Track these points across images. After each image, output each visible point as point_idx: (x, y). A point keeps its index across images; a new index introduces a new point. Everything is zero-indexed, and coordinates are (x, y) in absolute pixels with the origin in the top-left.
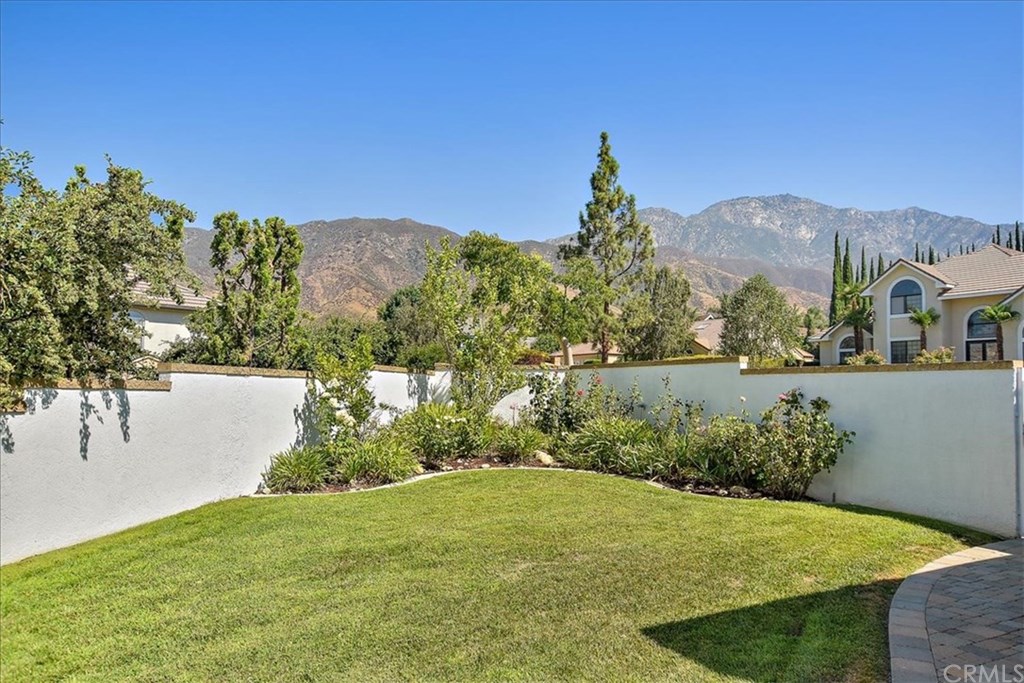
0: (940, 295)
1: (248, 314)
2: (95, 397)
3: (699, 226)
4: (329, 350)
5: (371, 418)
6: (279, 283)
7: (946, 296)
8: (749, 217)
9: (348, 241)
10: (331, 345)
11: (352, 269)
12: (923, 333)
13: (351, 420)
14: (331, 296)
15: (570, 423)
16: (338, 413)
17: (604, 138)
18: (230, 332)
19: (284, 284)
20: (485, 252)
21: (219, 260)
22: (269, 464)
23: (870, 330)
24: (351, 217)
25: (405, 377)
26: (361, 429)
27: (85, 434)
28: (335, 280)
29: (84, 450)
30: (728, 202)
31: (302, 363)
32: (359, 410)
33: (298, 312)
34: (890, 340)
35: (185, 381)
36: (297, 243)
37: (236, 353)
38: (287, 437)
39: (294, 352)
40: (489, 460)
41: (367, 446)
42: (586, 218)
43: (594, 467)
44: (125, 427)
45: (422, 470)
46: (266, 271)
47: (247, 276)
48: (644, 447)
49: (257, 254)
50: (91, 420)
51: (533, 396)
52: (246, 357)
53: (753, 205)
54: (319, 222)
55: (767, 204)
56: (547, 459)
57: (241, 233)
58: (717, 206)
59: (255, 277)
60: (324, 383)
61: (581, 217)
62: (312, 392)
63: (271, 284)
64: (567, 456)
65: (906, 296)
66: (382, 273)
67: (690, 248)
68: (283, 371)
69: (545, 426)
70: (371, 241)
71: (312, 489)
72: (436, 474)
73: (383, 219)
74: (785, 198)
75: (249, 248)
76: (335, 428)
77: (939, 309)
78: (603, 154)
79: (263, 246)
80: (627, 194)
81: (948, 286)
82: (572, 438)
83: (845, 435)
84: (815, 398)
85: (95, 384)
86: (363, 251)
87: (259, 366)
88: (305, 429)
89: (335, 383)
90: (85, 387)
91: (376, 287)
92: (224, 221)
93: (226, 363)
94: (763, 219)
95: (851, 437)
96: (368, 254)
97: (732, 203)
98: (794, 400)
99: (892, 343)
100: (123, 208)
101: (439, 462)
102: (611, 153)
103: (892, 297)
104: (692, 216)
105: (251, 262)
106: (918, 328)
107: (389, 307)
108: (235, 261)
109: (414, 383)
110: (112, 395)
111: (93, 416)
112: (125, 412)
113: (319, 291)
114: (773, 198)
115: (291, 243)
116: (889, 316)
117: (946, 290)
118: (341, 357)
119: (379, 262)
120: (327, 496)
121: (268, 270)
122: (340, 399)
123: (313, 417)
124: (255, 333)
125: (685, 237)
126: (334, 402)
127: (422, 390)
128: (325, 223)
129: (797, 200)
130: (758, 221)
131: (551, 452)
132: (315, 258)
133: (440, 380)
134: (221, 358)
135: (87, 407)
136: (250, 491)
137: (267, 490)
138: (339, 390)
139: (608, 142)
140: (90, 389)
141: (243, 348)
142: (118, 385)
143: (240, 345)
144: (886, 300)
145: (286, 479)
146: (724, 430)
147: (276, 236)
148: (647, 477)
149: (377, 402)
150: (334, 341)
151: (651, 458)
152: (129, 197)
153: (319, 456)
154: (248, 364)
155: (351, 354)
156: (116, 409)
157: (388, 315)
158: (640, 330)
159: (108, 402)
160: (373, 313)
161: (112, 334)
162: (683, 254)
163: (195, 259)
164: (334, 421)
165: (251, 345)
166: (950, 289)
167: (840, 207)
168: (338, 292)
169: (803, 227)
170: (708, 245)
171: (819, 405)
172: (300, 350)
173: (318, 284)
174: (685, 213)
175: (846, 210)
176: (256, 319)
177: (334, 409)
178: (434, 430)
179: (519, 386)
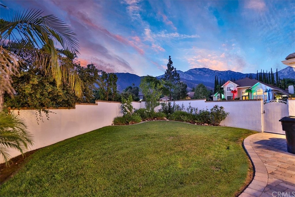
3: (187, 74)
8: (197, 72)
12: (233, 94)
17: (170, 57)
19: (114, 85)
32: (130, 109)
34: (227, 96)
37: (105, 98)
42: (166, 72)
43: (176, 120)
45: (142, 121)
47: (107, 84)
51: (162, 107)
52: (107, 99)
53: (197, 70)
55: (200, 70)
58: (190, 70)
59: (109, 84)
61: (165, 72)
62: (122, 106)
65: (230, 87)
67: (185, 78)
72: (144, 122)
75: (108, 78)
77: (237, 90)
78: (170, 60)
79: (111, 78)
80: (174, 68)
83: (227, 113)
84: (220, 106)
94: (199, 72)
95: (228, 114)
97: (193, 69)
98: (216, 107)
99: (228, 96)
101: (145, 119)
105: (108, 81)
116: (227, 91)
117: (238, 86)
120: (125, 126)
125: (184, 76)
136: (110, 125)
137: (114, 124)
139: (171, 58)
144: (226, 88)
145: (117, 122)
147: (113, 76)
148: (187, 122)
149: (133, 108)
171: (221, 108)
179: (159, 105)
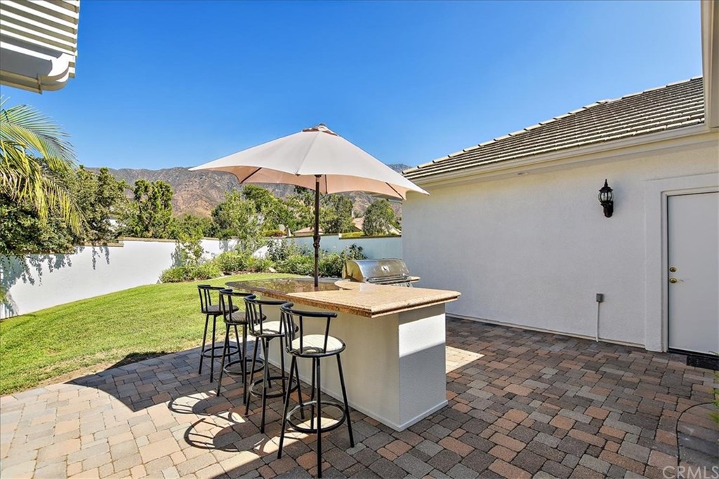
1: (151, 219)
2: (97, 249)
4: (185, 232)
5: (202, 257)
6: (163, 206)
10: (186, 230)
11: (198, 191)
13: (194, 257)
14: (187, 205)
15: (283, 257)
16: (189, 255)
18: (143, 225)
19: (165, 206)
20: (254, 192)
21: (138, 198)
22: (161, 274)
25: (218, 242)
26: (198, 260)
27: (94, 261)
28: (189, 196)
29: (94, 266)
31: (174, 236)
32: (198, 254)
33: (171, 217)
35: (129, 244)
36: (171, 191)
37: (146, 233)
38: (169, 264)
39: (170, 233)
40: (251, 271)
41: (201, 266)
43: (289, 272)
44: (107, 258)
45: (223, 275)
46: (158, 202)
47: (149, 204)
48: (306, 265)
49: (154, 196)
50: (96, 256)
51: (269, 248)
52: (150, 235)
56: (273, 270)
57: (146, 187)
59: (152, 204)
60: (183, 244)
62: (178, 247)
63: (160, 207)
64: (280, 268)
66: (214, 193)
68: (166, 240)
69: (274, 259)
70: (208, 178)
71: (179, 281)
72: (228, 276)
75: (150, 193)
76: (188, 260)
79: (156, 193)
82: (282, 262)
84: (360, 246)
85: (97, 244)
86: (204, 182)
87: (155, 238)
88: (176, 261)
89: (187, 244)
90: (94, 245)
91: (210, 200)
92: (139, 183)
93: (141, 237)
96: (206, 184)
100: (109, 187)
101: (230, 273)
105: (151, 198)
107: (216, 211)
108: (144, 198)
109: (222, 244)
110: (103, 248)
111: (96, 255)
112: (107, 254)
113: (180, 201)
114: (396, 165)
115: (168, 191)
118: (190, 234)
119: (212, 188)
120: (186, 283)
121: (159, 202)
122: (189, 250)
123: (178, 257)
124: (153, 225)
126: (187, 251)
127: (226, 247)
131: (275, 268)
132: (178, 185)
133: (233, 242)
134: (139, 235)
135: (95, 252)
136: (154, 282)
137: (161, 283)
138: (189, 246)
140: (96, 246)
141: (148, 231)
142: (105, 245)
143: (147, 229)
145: (169, 279)
146: (331, 258)
147: (161, 188)
148: (307, 274)
149: (204, 251)
150: (187, 228)
151: (309, 268)
152: (110, 183)
153: (181, 270)
154: (151, 237)
155: (194, 233)
156: (104, 252)
157: (216, 214)
158: (331, 222)
159: (102, 251)
160: (210, 213)
161: (104, 227)
164: (187, 257)
165: (152, 230)
168: (190, 202)
172: (173, 232)
173: (180, 198)
176: (154, 220)
177: (187, 253)
178: (228, 261)
179: (264, 245)
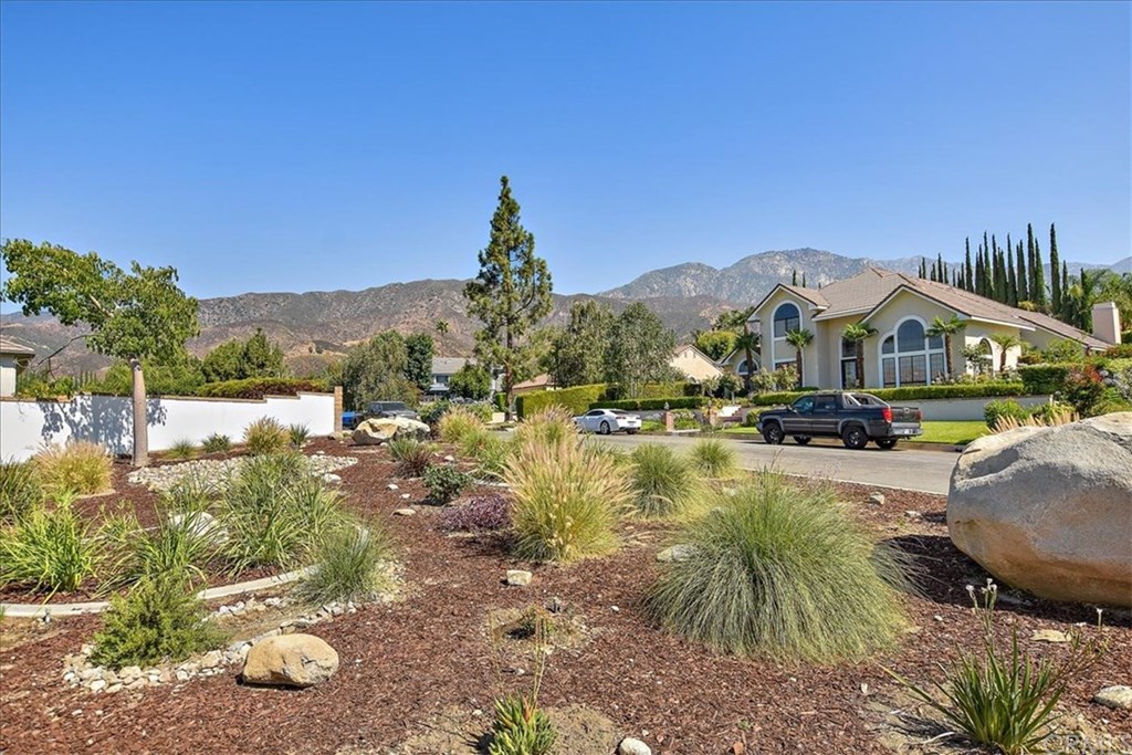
0: (814, 316)
3: (731, 277)
7: (820, 317)
8: (775, 268)
9: (422, 299)
12: (799, 353)
17: (504, 181)
23: (758, 351)
24: (425, 278)
30: (756, 256)
34: (774, 361)
42: (484, 256)
53: (778, 258)
54: (396, 285)
55: (790, 257)
58: (747, 260)
61: (481, 256)
65: (786, 319)
67: (724, 296)
70: (442, 298)
73: (453, 280)
74: (806, 252)
77: (813, 330)
78: (505, 196)
80: (526, 233)
81: (819, 307)
86: (434, 308)
94: (787, 269)
96: (439, 310)
97: (760, 257)
99: (776, 365)
102: (510, 195)
103: (775, 321)
104: (725, 269)
106: (795, 349)
114: (795, 251)
116: (773, 339)
117: (819, 312)
125: (719, 287)
128: (401, 284)
129: (816, 253)
130: (783, 271)
132: (393, 315)
139: (509, 185)
144: (770, 324)
162: (717, 301)
163: (289, 318)
166: (823, 310)
167: (854, 258)
169: (823, 276)
170: (740, 294)
174: (719, 268)
175: (860, 260)
